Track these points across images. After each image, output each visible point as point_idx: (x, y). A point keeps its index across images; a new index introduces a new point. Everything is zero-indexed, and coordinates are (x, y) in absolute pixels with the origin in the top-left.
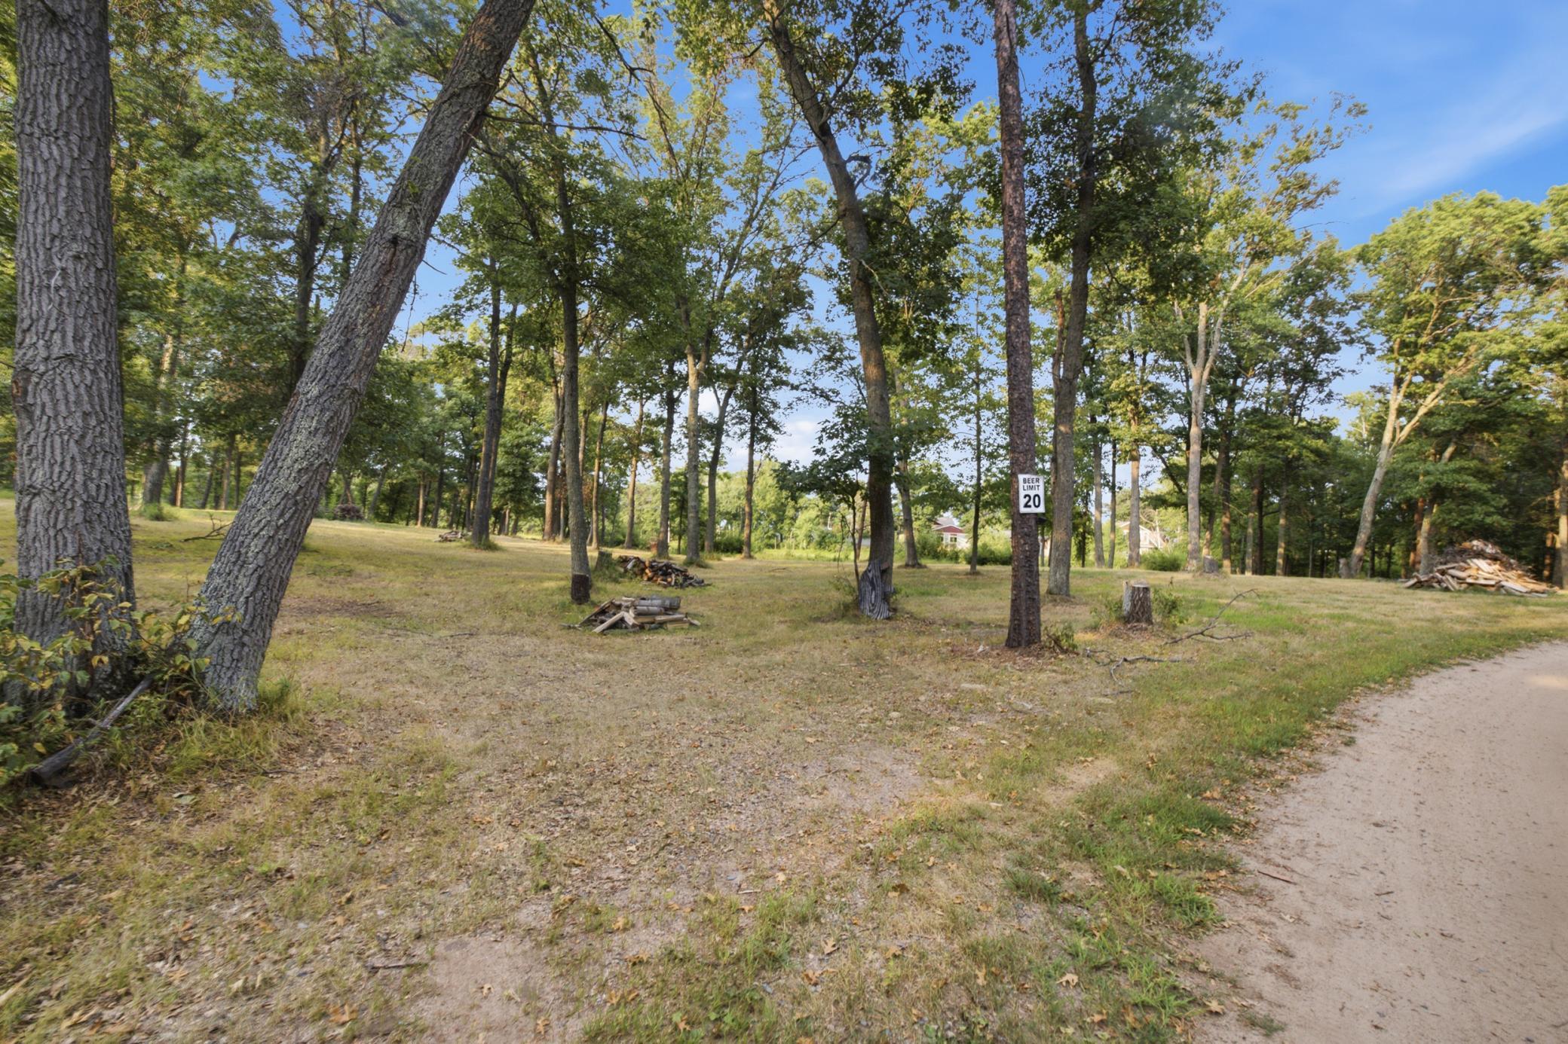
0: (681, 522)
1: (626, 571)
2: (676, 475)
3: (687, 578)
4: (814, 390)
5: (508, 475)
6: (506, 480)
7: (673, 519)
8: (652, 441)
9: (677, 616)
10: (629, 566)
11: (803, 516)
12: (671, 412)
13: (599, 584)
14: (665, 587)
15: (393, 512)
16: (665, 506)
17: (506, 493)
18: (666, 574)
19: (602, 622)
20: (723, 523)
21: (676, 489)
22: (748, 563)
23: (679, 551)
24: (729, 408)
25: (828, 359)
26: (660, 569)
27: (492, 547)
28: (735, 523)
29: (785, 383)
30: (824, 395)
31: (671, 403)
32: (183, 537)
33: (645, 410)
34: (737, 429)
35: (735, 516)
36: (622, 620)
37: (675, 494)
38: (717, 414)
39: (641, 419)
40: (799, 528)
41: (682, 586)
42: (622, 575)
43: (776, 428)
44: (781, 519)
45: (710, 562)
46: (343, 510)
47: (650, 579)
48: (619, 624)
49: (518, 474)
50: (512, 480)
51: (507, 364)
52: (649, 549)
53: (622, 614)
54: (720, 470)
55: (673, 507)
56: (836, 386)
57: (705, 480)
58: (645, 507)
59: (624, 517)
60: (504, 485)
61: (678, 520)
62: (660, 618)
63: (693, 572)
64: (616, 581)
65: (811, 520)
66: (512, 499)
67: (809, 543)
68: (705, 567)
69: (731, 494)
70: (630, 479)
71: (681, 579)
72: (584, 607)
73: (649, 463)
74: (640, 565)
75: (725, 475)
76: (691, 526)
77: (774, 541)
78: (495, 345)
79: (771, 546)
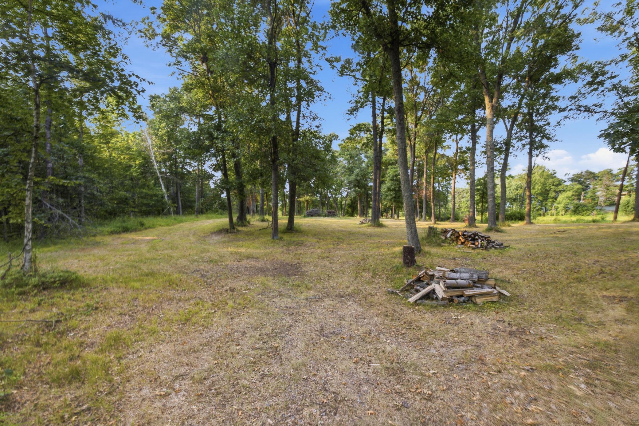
0: (482, 206)
1: (446, 238)
2: (479, 180)
3: (489, 242)
4: (579, 108)
5: (392, 190)
6: (392, 193)
7: (477, 204)
8: (464, 162)
9: (486, 290)
10: (449, 235)
11: (561, 197)
12: (474, 143)
13: (426, 249)
14: (474, 249)
15: (353, 212)
16: (472, 196)
17: (392, 199)
18: (474, 239)
19: (417, 291)
20: (508, 204)
21: (479, 187)
22: (530, 227)
23: (482, 222)
24: (513, 132)
25: (590, 83)
26: (470, 236)
27: (380, 225)
28: (515, 204)
29: (555, 108)
30: (588, 110)
31: (474, 139)
32: (259, 229)
33: (459, 146)
34: (519, 144)
35: (515, 200)
36: (433, 291)
37: (478, 190)
38: (505, 137)
39: (457, 151)
40: (559, 203)
41: (486, 248)
42: (443, 242)
43: (548, 139)
44: (546, 199)
45: (504, 228)
46: (329, 212)
47: (462, 243)
48: (430, 296)
49: (397, 189)
50: (394, 192)
51: (382, 131)
52: (464, 221)
53: (434, 286)
54: (507, 174)
55: (477, 198)
56: (599, 101)
57: (498, 181)
58: (462, 200)
59: (450, 205)
60: (391, 195)
61: (480, 205)
62: (468, 292)
63: (494, 236)
64: (439, 245)
65: (568, 198)
66: (395, 201)
67: (566, 211)
68: (501, 231)
69: (512, 188)
70: (452, 185)
71: (485, 243)
72: (411, 270)
73: (463, 174)
74: (456, 235)
75: (510, 176)
76: (490, 207)
77: (542, 212)
78: (374, 121)
79: (540, 215)
